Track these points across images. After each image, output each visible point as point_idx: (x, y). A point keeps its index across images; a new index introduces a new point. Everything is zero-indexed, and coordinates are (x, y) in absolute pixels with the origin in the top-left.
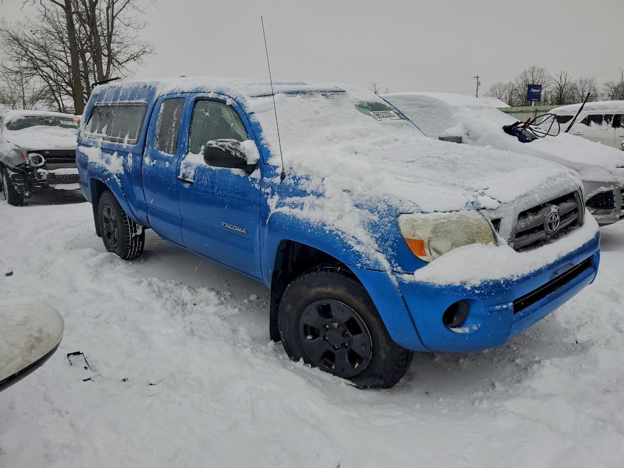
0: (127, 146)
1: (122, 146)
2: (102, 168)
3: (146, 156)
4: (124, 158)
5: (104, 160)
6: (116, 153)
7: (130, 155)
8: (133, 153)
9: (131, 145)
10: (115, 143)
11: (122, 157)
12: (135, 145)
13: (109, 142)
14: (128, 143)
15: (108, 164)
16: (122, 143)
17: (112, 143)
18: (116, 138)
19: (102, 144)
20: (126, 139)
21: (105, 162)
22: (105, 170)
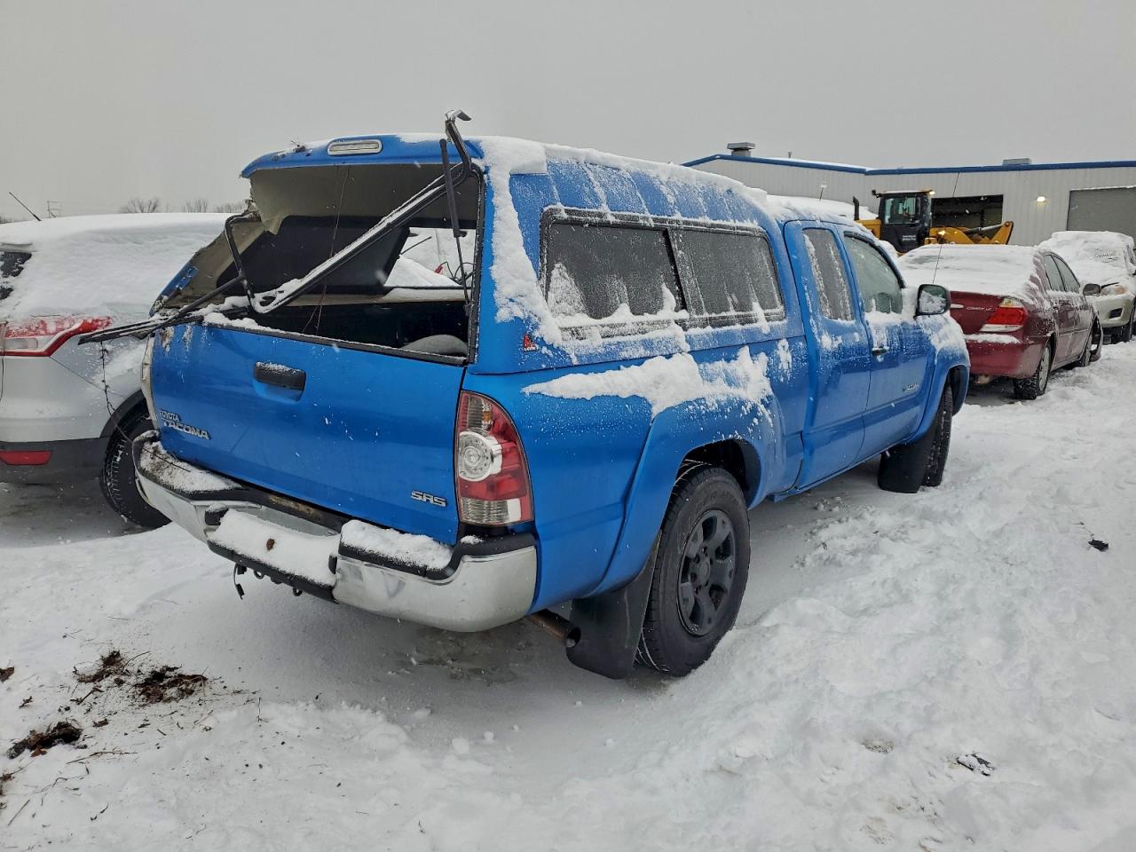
0: (771, 328)
1: (759, 331)
2: (730, 402)
3: (820, 334)
4: (767, 355)
5: (719, 380)
6: (745, 352)
7: (784, 342)
8: (787, 339)
9: (777, 322)
10: (732, 327)
11: (763, 357)
12: (785, 321)
13: (709, 329)
14: (768, 320)
15: (738, 386)
16: (751, 322)
17: (718, 329)
18: (724, 314)
19: (689, 340)
20: (757, 310)
21: (725, 385)
22: (742, 403)
